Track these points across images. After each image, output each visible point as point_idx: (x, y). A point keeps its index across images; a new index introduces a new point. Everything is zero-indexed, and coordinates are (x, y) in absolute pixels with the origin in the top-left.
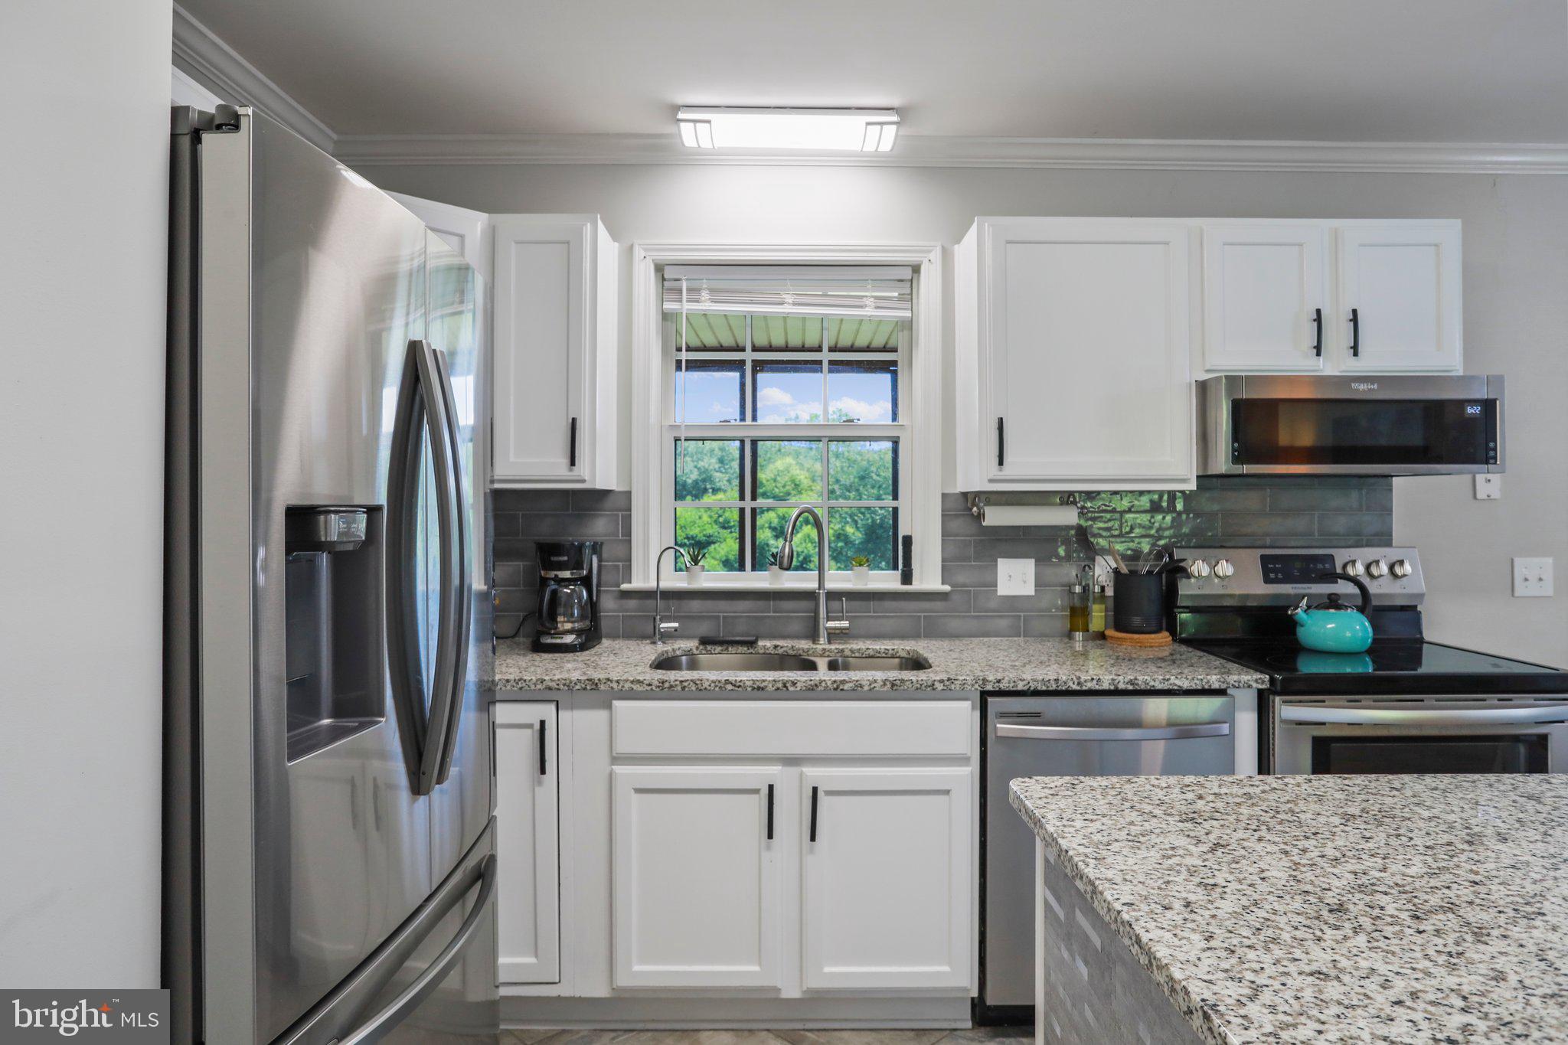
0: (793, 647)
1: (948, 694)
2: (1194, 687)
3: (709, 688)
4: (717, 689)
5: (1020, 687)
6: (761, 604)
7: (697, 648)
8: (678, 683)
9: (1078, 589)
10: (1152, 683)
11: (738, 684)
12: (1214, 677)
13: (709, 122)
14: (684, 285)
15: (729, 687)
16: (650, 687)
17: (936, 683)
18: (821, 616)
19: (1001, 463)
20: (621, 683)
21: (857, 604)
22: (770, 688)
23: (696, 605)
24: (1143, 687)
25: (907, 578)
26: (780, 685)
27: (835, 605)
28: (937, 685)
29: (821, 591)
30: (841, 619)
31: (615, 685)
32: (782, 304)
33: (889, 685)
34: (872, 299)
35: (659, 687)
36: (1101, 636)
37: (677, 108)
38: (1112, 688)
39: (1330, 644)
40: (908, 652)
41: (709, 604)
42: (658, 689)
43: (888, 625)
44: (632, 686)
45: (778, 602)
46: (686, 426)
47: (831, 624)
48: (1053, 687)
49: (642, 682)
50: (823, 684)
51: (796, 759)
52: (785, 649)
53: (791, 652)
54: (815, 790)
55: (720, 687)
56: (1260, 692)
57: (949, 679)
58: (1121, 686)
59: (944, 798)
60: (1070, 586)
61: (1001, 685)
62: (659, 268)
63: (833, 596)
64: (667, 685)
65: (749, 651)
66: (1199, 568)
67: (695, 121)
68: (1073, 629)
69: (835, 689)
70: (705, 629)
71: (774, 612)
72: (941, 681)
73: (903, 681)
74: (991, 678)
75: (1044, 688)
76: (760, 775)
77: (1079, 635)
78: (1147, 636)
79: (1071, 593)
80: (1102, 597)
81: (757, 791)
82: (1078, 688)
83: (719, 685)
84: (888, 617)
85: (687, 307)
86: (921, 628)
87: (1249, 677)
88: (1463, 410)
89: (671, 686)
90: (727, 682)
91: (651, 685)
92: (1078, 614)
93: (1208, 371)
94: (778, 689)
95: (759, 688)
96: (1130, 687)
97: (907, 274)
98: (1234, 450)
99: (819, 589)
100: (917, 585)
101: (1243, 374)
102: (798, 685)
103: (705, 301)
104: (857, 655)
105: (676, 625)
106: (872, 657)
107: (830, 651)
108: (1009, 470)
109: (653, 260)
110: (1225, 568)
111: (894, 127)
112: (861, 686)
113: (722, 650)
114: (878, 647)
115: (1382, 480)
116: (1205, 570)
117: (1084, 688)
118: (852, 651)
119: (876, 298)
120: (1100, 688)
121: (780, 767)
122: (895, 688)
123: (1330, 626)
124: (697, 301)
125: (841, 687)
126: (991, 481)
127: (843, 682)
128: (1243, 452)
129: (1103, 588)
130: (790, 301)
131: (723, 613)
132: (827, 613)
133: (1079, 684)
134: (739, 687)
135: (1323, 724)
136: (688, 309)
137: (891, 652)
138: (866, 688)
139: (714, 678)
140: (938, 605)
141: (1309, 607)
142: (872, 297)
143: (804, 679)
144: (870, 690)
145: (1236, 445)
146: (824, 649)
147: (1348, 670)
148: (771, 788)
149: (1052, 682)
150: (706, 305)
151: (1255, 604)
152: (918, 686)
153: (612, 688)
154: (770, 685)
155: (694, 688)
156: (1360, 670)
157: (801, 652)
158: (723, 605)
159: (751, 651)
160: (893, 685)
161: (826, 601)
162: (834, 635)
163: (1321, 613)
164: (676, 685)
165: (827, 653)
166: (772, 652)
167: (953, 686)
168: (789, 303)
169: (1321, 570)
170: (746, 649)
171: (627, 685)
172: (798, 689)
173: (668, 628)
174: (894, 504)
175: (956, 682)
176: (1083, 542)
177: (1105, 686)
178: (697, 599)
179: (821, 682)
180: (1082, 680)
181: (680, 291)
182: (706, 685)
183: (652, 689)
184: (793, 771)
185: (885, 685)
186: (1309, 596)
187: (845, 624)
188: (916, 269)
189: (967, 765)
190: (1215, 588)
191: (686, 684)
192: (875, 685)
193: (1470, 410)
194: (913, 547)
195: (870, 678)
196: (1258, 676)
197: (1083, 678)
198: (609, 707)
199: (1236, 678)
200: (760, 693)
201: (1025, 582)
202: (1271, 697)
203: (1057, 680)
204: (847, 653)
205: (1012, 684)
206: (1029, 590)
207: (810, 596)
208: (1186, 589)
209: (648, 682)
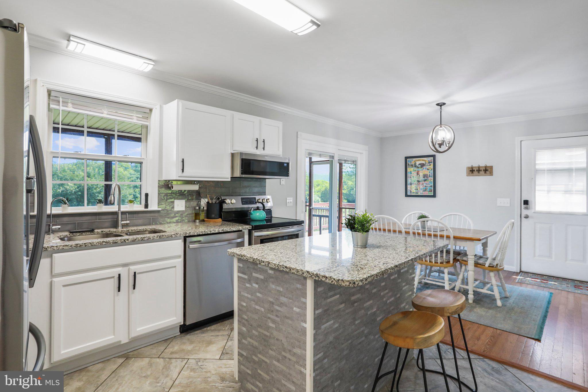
0: (109, 231)
1: (176, 238)
2: (236, 230)
3: (96, 245)
4: (99, 245)
5: (196, 234)
6: (94, 217)
7: (69, 235)
8: (83, 244)
9: (197, 208)
10: (227, 230)
11: (107, 242)
12: (241, 227)
13: (84, 45)
14: (61, 100)
15: (104, 243)
16: (71, 247)
17: (173, 235)
18: (119, 220)
19: (183, 172)
20: (58, 247)
21: (132, 215)
22: (119, 242)
23: (65, 219)
24: (225, 231)
25: (146, 206)
26: (123, 241)
27: (124, 216)
28: (173, 236)
29: (119, 212)
30: (126, 220)
31: (55, 248)
32: (103, 113)
33: (159, 237)
34: (136, 117)
35: (75, 246)
36: (203, 221)
37: (70, 36)
38: (218, 232)
39: (258, 219)
40: (151, 229)
41: (72, 218)
42: (75, 247)
43: (140, 221)
44: (63, 247)
45: (100, 216)
46: (61, 153)
47: (123, 222)
48: (204, 233)
49: (68, 246)
50: (138, 239)
51: (127, 264)
52: (106, 232)
53: (109, 233)
54: (135, 273)
55: (101, 244)
56: (249, 230)
57: (176, 234)
58: (220, 231)
59: (174, 269)
60: (195, 207)
61: (191, 234)
62: (49, 92)
63: (123, 213)
64: (79, 245)
65: (91, 234)
66: (228, 201)
67: (78, 43)
68: (196, 219)
69: (142, 240)
70: (69, 227)
71: (98, 220)
72: (174, 234)
73: (163, 235)
74: (188, 232)
75: (202, 234)
76: (115, 272)
77: (197, 221)
78: (216, 220)
79: (195, 209)
80: (203, 210)
81: (113, 277)
82: (210, 233)
83: (100, 243)
84: (140, 219)
85: (62, 108)
86: (151, 222)
87: (248, 226)
88: (284, 164)
89: (81, 246)
90: (103, 242)
91: (72, 246)
92: (197, 215)
93: (234, 151)
94: (122, 242)
95: (115, 243)
96: (222, 232)
97: (148, 111)
98: (242, 171)
99: (119, 211)
100: (150, 209)
101: (244, 152)
102: (129, 240)
103: (70, 107)
104: (133, 231)
105: (60, 227)
106: (139, 232)
107: (124, 231)
108: (185, 174)
109: (47, 87)
110: (234, 201)
111: (152, 66)
112: (150, 238)
113: (80, 234)
114: (140, 228)
115: (264, 180)
116: (230, 202)
117: (212, 233)
118: (132, 230)
119: (137, 117)
120: (215, 232)
121: (122, 268)
122: (161, 238)
123: (258, 214)
124: (67, 107)
125: (144, 239)
126: (179, 177)
127: (144, 238)
128: (243, 172)
129: (204, 207)
130: (106, 113)
131: (77, 221)
132: (122, 219)
133: (210, 232)
134: (108, 243)
135: (262, 236)
136: (62, 109)
137: (145, 229)
138: (152, 239)
139: (97, 241)
140: (156, 215)
141: (253, 210)
142: (136, 116)
143: (131, 238)
144: (153, 239)
145: (242, 170)
146: (122, 231)
147: (262, 224)
148: (119, 275)
149: (204, 232)
150: (70, 108)
151: (240, 210)
152: (168, 236)
153: (54, 249)
154: (119, 241)
155: (90, 245)
156: (263, 224)
157: (113, 232)
158: (77, 218)
159: (92, 234)
160: (160, 237)
161: (121, 215)
162: (123, 226)
163: (256, 211)
164: (83, 245)
165: (123, 232)
166: (101, 233)
167: (177, 235)
168: (105, 114)
169: (252, 201)
170: (90, 233)
171: (61, 248)
172: (129, 241)
173: (55, 228)
174: (141, 183)
175: (178, 234)
176: (198, 195)
177: (217, 232)
178: (66, 217)
179: (137, 238)
180: (211, 231)
181: (59, 102)
182: (95, 244)
183: (72, 248)
184: (126, 269)
185: (157, 237)
186: (254, 207)
187: (128, 222)
188: (151, 110)
189: (180, 258)
190: (231, 206)
191: (87, 244)
192: (155, 237)
193: (285, 165)
194: (148, 197)
195: (153, 236)
196: (249, 226)
197: (211, 230)
198: (51, 257)
199: (245, 227)
200: (116, 244)
201: (182, 206)
202: (252, 231)
203: (205, 231)
204: (130, 231)
205: (193, 233)
206: (183, 209)
207: (115, 213)
208: (225, 206)
209: (70, 245)
